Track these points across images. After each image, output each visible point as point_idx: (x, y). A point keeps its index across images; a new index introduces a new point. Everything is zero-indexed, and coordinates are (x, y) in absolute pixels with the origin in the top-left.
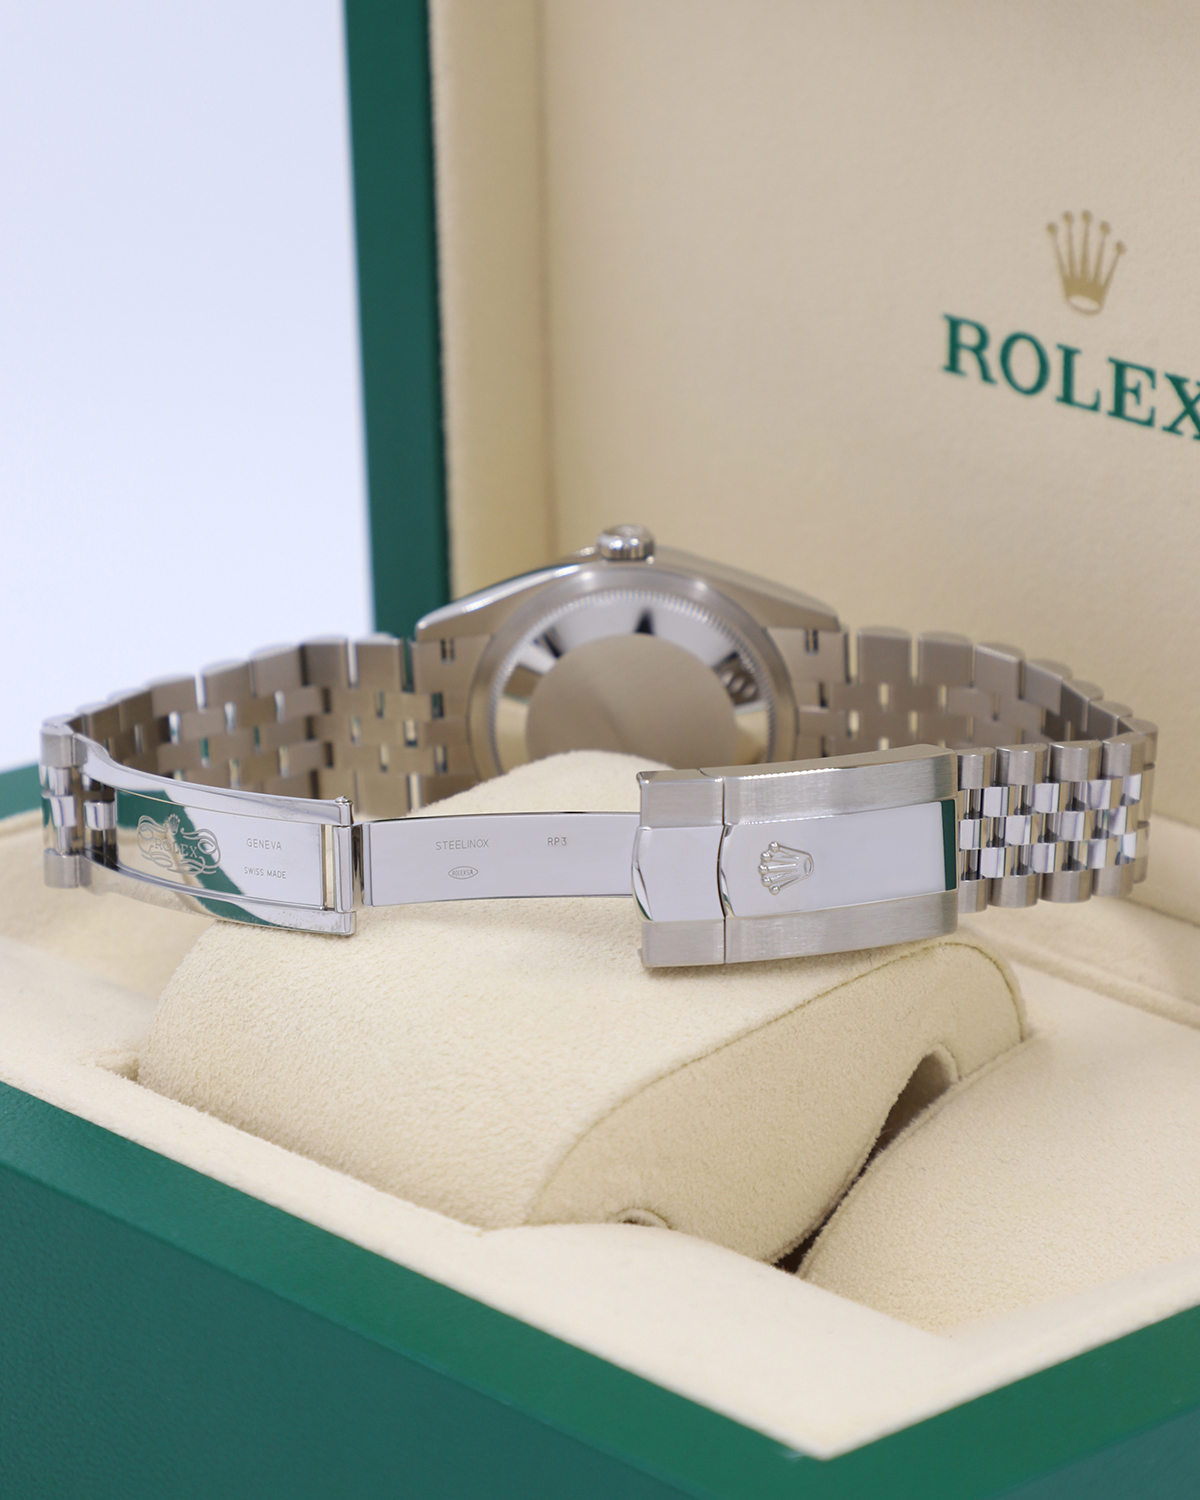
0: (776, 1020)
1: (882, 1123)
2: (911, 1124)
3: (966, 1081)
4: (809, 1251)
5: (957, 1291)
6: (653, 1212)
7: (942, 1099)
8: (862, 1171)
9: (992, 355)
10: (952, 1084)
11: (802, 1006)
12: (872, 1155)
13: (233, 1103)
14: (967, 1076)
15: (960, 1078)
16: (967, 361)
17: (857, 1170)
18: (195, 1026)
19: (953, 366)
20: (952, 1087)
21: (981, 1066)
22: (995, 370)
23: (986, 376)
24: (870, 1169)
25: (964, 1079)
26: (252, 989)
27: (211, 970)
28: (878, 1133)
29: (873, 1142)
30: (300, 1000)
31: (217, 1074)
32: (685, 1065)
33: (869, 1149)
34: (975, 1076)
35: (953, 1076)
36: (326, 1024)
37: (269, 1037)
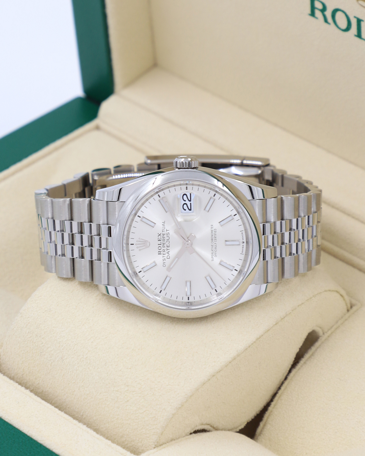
0: (249, 347)
1: (293, 359)
2: (305, 356)
3: (326, 335)
4: (266, 413)
5: (324, 439)
6: (204, 425)
7: (317, 344)
8: (286, 378)
9: (328, 14)
10: (321, 336)
11: (259, 338)
12: (290, 371)
13: (38, 384)
14: (326, 333)
15: (324, 334)
16: (318, 13)
17: (284, 378)
18: (21, 351)
19: (313, 14)
20: (320, 338)
21: (332, 327)
22: (330, 19)
23: (326, 21)
24: (289, 378)
25: (325, 334)
26: (43, 338)
27: (26, 327)
28: (292, 363)
29: (290, 366)
30: (62, 346)
31: (31, 372)
32: (213, 376)
33: (288, 369)
34: (329, 332)
35: (321, 333)
36: (73, 358)
37: (51, 360)
